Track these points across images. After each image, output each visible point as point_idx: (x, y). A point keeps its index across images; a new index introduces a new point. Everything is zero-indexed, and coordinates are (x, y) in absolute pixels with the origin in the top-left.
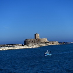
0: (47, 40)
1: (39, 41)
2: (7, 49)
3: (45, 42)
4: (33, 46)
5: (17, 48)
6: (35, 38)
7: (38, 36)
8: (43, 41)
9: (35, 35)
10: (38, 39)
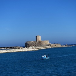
0: (48, 42)
1: (40, 43)
2: (5, 52)
3: (47, 44)
4: (33, 49)
5: (15, 51)
6: (36, 41)
7: (39, 38)
8: (44, 44)
9: (36, 37)
10: (39, 41)
